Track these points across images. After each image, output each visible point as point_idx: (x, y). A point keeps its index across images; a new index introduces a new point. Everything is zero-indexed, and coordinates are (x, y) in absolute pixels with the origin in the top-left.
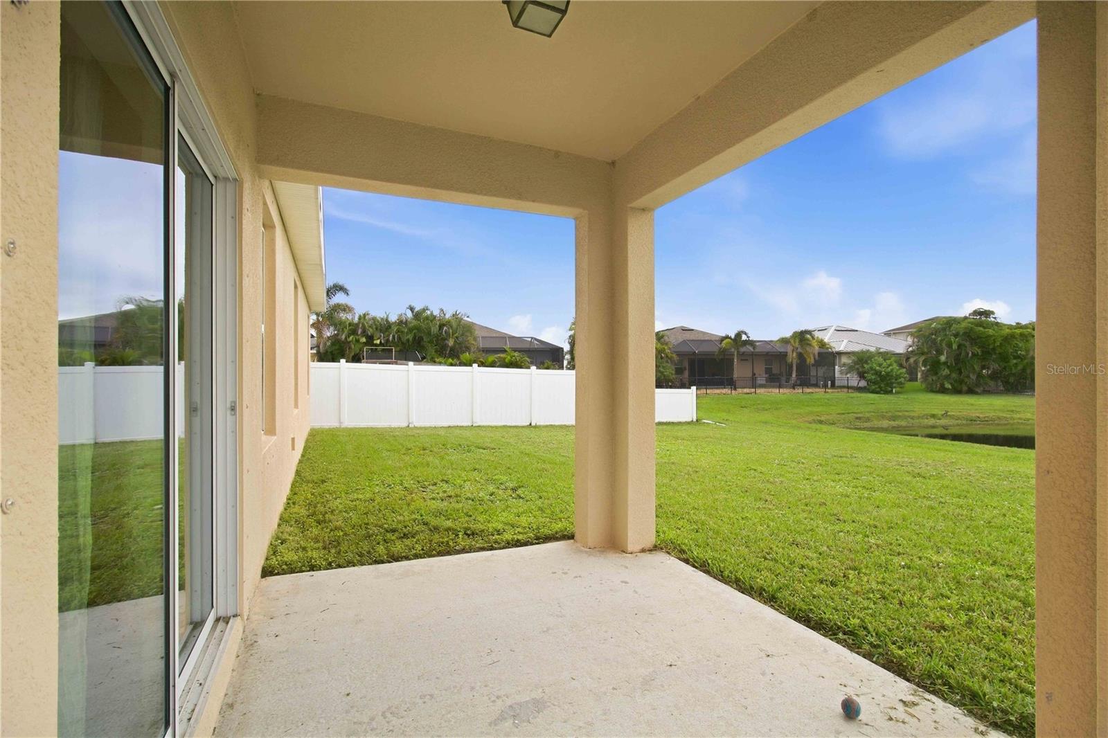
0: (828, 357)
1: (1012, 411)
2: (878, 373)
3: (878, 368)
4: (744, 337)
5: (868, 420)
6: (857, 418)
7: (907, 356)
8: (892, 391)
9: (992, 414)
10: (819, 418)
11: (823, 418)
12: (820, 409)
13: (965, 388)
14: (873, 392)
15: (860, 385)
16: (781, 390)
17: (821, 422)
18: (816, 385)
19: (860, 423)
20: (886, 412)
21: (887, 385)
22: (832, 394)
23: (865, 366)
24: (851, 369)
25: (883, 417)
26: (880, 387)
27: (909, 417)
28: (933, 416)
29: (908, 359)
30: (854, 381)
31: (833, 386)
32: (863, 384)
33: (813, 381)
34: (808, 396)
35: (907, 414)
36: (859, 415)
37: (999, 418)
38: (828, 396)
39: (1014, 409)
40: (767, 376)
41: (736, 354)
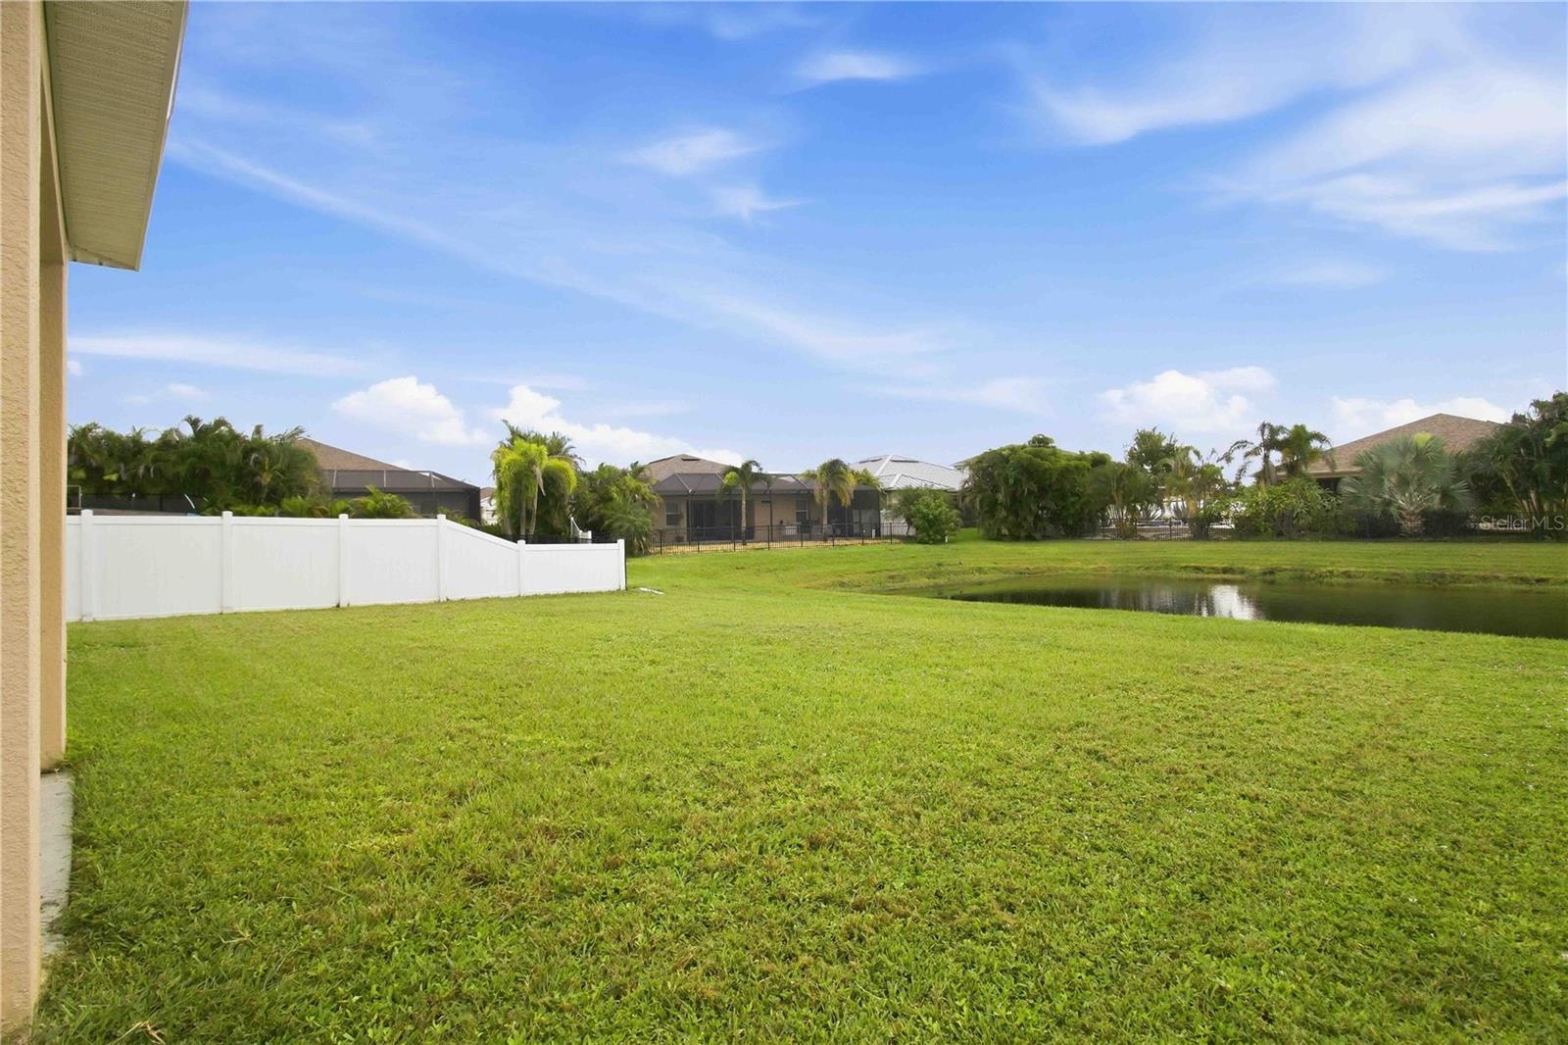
0: (870, 496)
1: (1063, 560)
2: (925, 517)
3: (925, 510)
4: (755, 469)
5: (904, 578)
6: (892, 577)
7: (964, 493)
8: (944, 540)
9: (1043, 565)
10: (840, 579)
11: (846, 580)
12: (846, 567)
13: (1023, 534)
14: (921, 542)
15: (911, 534)
16: (805, 543)
17: (842, 584)
18: (861, 536)
19: (893, 586)
20: (927, 568)
21: (936, 532)
22: (872, 546)
23: (912, 507)
24: (897, 514)
25: (922, 574)
26: (928, 535)
27: (951, 572)
28: (980, 570)
29: (964, 497)
30: (901, 527)
31: (878, 535)
32: (912, 532)
33: (856, 530)
34: (838, 550)
35: (950, 568)
36: (895, 573)
37: (1049, 569)
38: (865, 548)
39: (1065, 556)
40: (799, 523)
41: (744, 492)
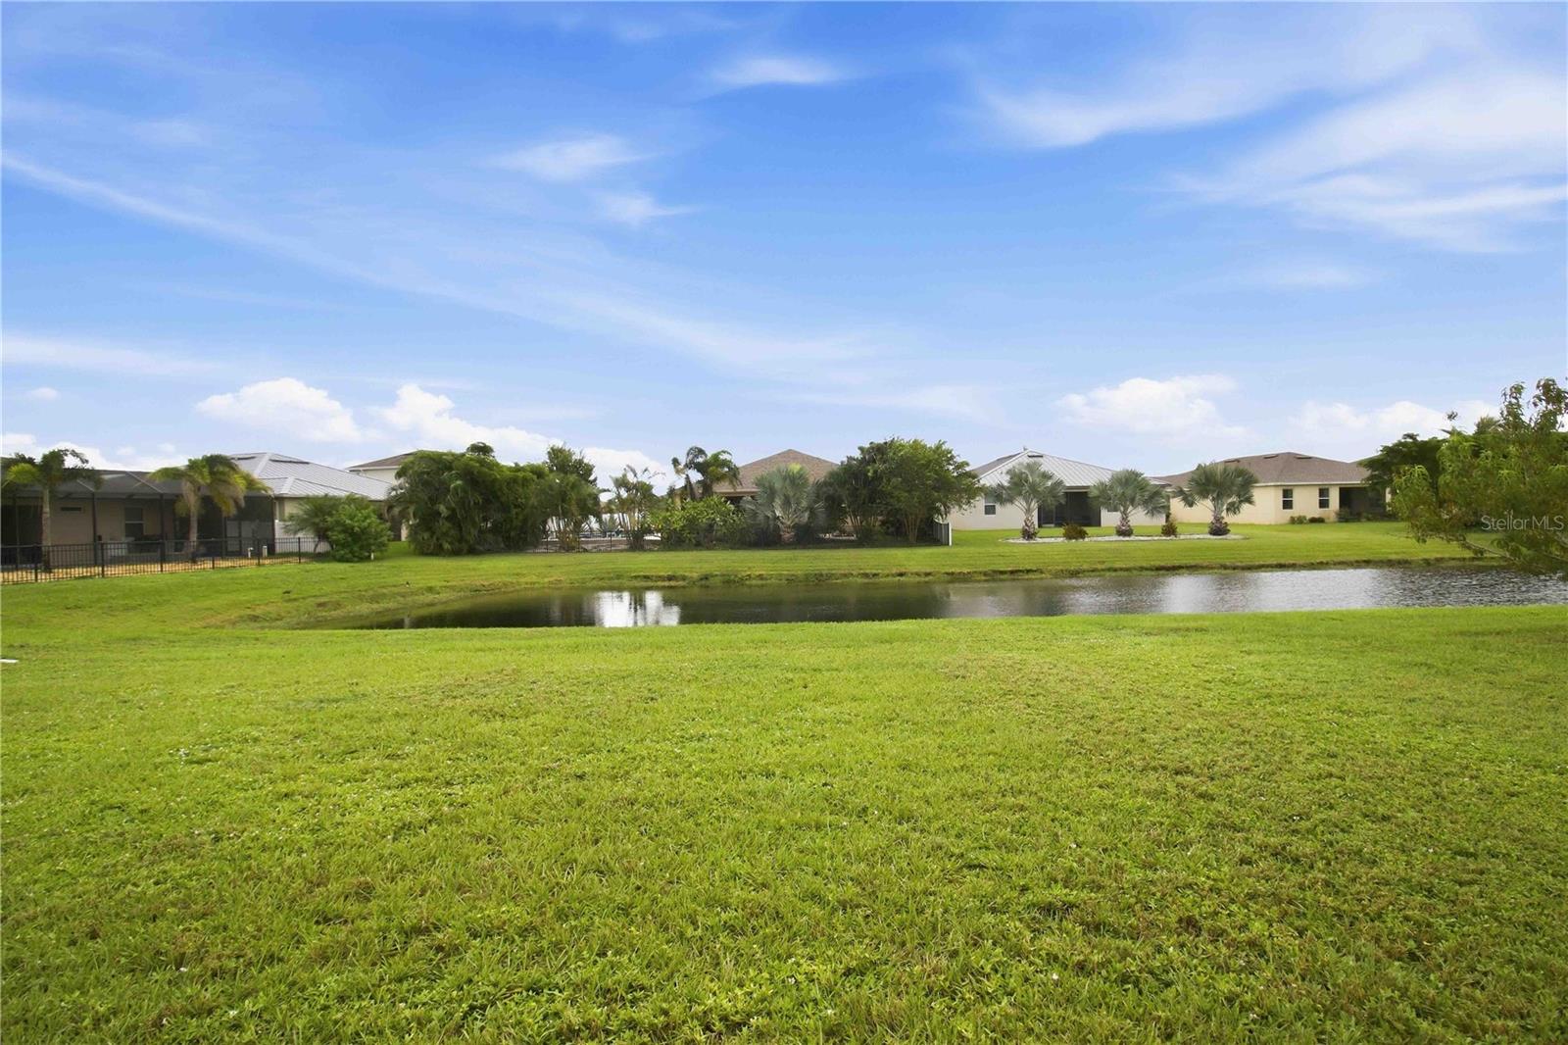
0: (261, 506)
1: (517, 574)
2: (348, 530)
3: (348, 522)
5: (338, 605)
6: (320, 605)
7: (390, 504)
8: (370, 556)
9: (498, 580)
10: (249, 612)
11: (258, 612)
12: (252, 595)
13: (465, 547)
14: (342, 560)
15: (319, 550)
16: (167, 567)
17: (255, 619)
18: (240, 554)
19: (321, 618)
20: (366, 591)
21: (362, 548)
22: (271, 568)
23: (329, 519)
24: (302, 524)
25: (361, 598)
26: (352, 552)
27: (399, 594)
28: (430, 589)
29: (390, 508)
30: (308, 542)
31: (272, 553)
32: (323, 547)
33: (233, 546)
34: (225, 574)
35: (395, 590)
36: (322, 600)
37: (505, 585)
38: (263, 571)
39: (519, 571)
40: (131, 539)
